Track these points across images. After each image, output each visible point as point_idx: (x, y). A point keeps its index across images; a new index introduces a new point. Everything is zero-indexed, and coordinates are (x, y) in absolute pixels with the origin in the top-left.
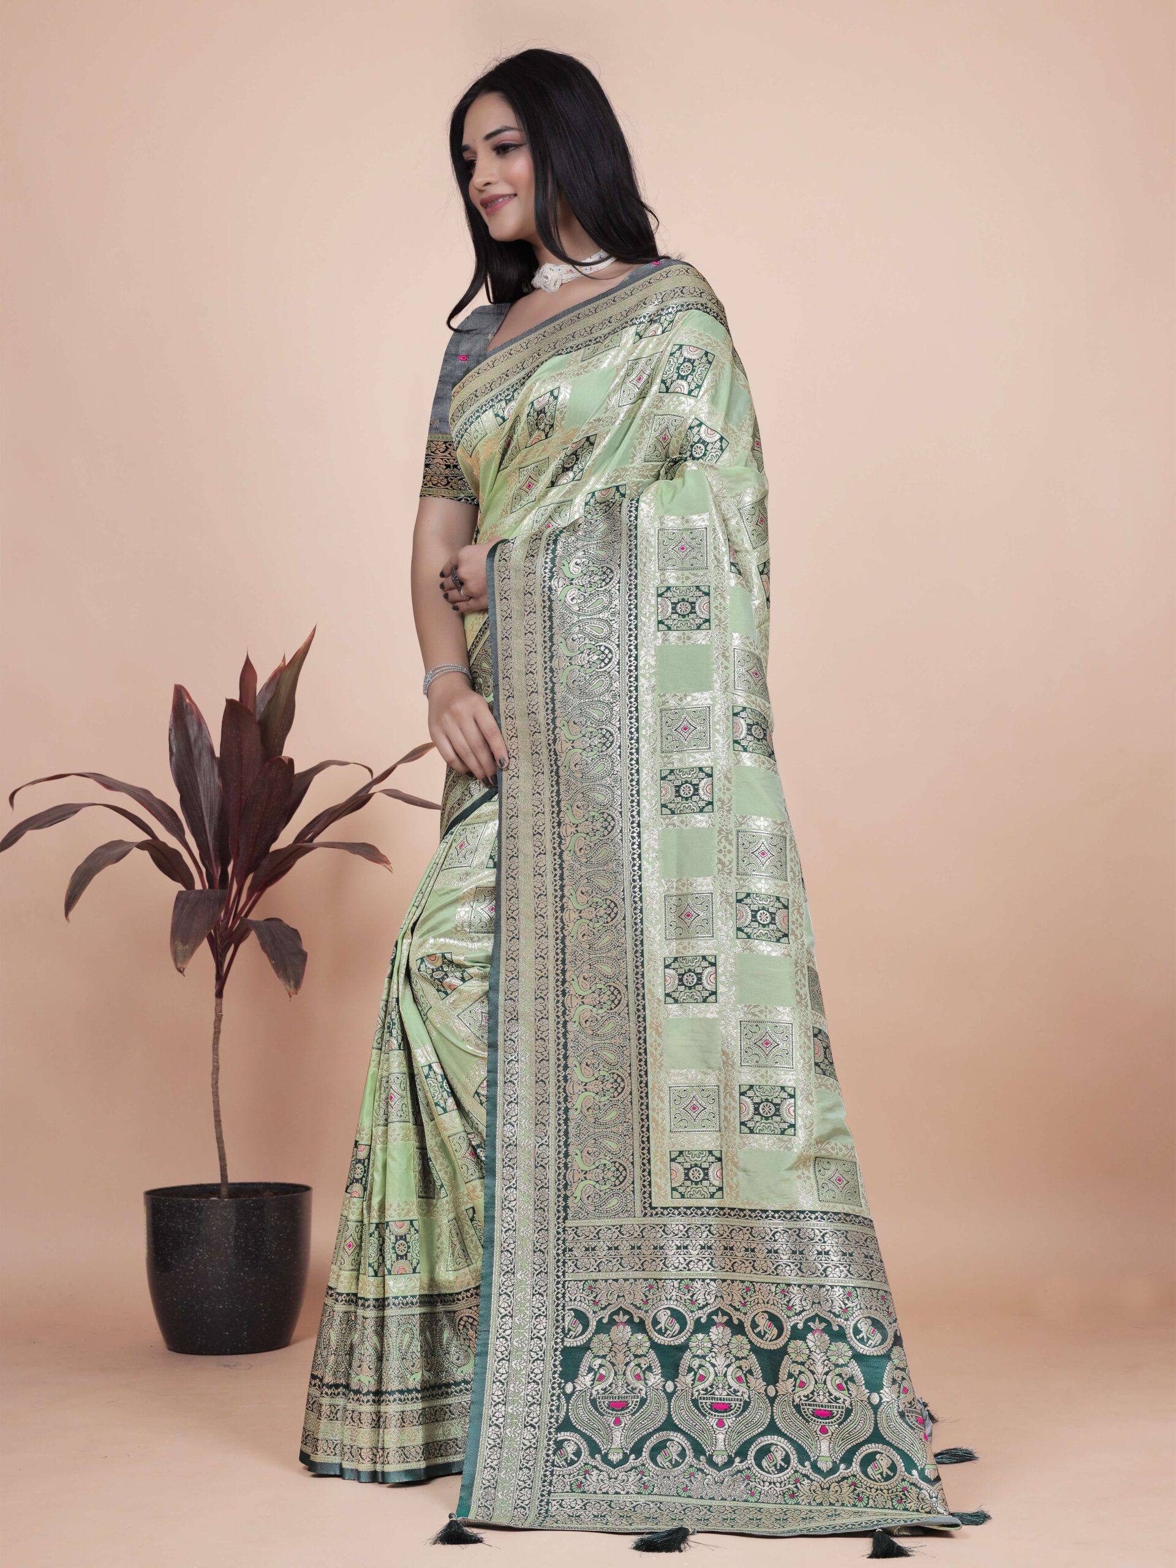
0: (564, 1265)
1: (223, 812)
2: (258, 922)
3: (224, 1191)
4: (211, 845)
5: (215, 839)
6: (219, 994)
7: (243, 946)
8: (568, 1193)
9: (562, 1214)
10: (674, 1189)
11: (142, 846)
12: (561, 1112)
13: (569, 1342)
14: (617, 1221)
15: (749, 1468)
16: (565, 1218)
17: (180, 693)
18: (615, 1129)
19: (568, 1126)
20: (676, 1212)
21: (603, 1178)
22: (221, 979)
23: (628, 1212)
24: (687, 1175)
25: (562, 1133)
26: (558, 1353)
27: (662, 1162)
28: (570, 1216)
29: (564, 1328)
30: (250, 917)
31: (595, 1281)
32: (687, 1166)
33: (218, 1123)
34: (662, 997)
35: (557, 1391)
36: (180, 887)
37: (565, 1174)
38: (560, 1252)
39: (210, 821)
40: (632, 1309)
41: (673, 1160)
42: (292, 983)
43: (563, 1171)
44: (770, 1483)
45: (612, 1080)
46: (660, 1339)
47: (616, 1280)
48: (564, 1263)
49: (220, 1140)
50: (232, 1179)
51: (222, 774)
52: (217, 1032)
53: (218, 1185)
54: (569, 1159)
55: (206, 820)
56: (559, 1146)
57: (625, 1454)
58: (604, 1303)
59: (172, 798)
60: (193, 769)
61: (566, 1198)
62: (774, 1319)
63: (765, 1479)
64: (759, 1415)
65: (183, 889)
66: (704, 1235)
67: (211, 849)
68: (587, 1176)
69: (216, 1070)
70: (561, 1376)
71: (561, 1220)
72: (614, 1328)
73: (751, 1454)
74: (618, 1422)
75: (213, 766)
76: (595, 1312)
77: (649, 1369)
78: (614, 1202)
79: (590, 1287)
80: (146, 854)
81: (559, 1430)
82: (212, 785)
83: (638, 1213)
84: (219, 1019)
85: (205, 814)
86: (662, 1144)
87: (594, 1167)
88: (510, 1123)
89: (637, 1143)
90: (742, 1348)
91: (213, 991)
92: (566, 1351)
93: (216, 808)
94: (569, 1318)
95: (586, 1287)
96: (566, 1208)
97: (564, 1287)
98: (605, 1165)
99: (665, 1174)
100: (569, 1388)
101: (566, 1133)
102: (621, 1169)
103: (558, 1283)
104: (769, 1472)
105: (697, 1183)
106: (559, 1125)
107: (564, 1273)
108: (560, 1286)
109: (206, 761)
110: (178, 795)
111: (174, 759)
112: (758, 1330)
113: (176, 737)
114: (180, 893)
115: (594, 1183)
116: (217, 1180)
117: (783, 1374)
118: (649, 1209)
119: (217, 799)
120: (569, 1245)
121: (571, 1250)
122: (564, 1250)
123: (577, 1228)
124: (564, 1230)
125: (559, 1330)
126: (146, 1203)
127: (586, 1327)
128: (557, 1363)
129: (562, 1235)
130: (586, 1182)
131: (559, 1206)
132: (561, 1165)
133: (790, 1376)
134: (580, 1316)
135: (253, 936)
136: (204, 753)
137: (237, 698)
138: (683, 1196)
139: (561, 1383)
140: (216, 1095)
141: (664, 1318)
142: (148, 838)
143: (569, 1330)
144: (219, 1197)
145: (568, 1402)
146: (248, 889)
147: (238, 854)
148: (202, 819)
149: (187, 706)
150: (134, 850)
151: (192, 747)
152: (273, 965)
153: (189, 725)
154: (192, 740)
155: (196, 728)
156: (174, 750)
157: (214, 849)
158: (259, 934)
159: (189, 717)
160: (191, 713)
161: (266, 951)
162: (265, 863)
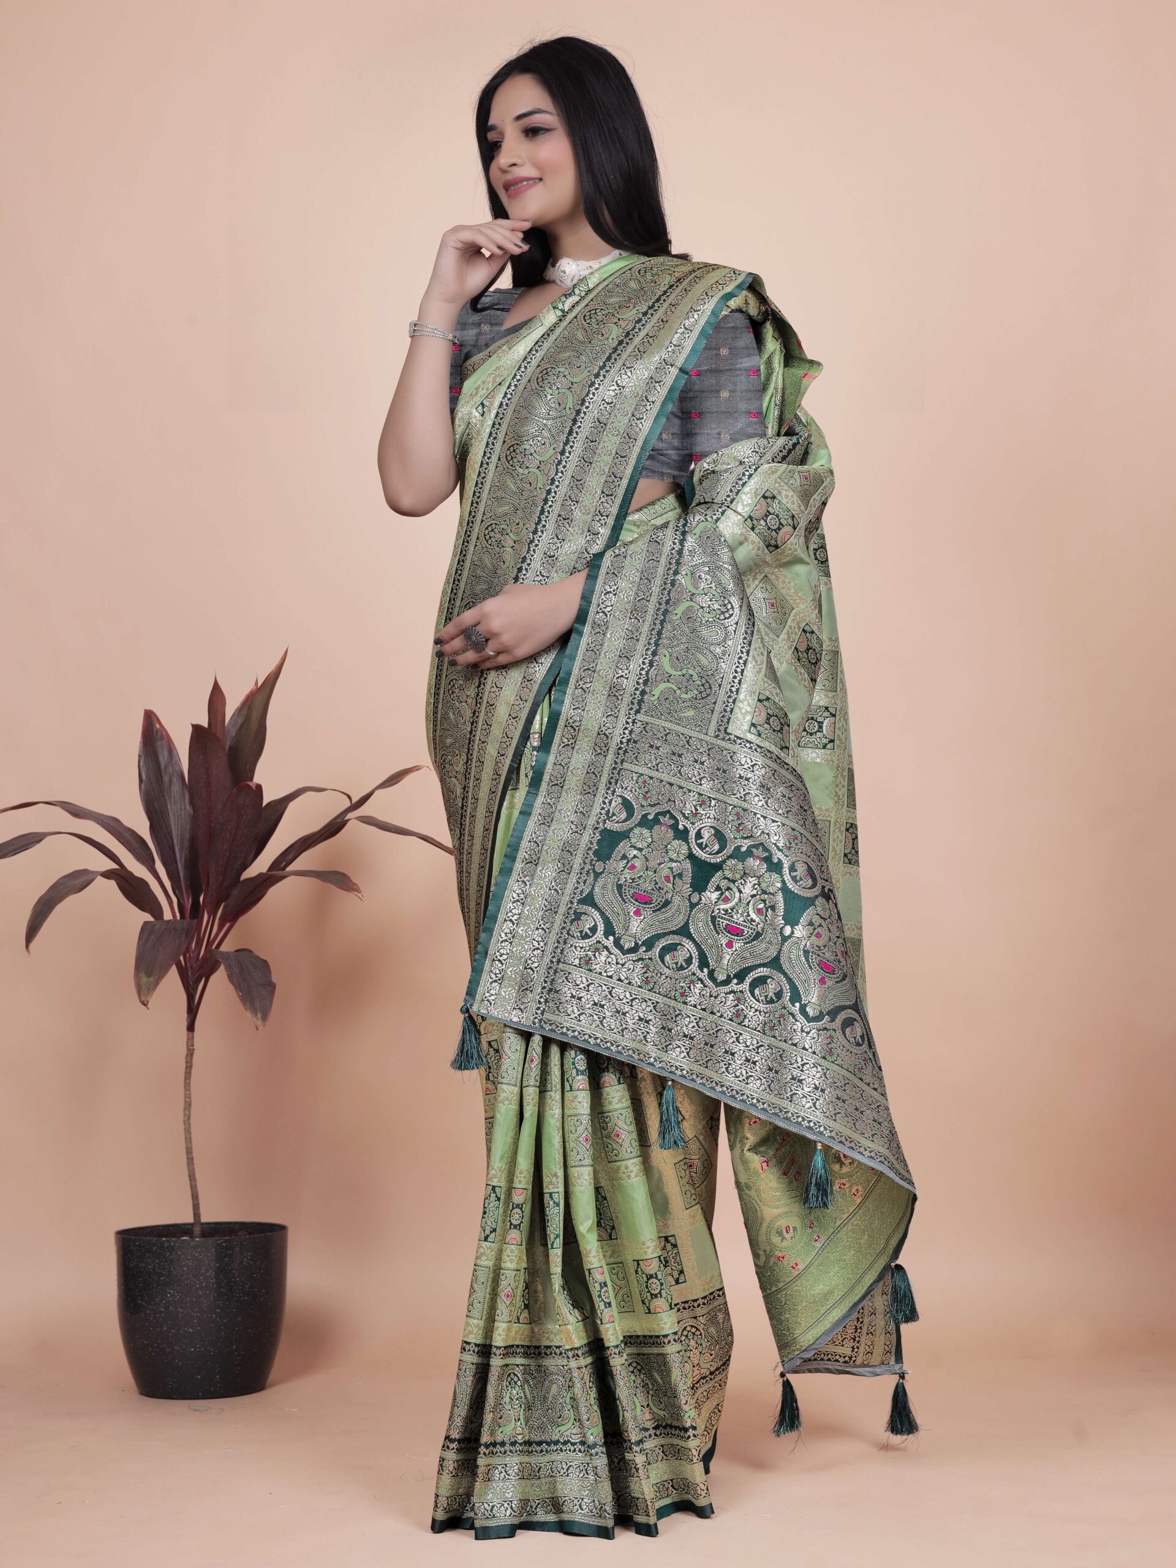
0: (624, 754)
1: (193, 841)
2: (229, 954)
3: (197, 1231)
4: (182, 875)
5: (186, 867)
6: (191, 1028)
7: (214, 978)
8: (647, 690)
11: (107, 875)
15: (741, 992)
16: (638, 712)
17: (149, 719)
19: (663, 627)
22: (193, 1011)
29: (609, 811)
30: (222, 948)
31: (651, 778)
36: (148, 918)
37: (649, 670)
38: (624, 740)
39: (181, 849)
42: (260, 1015)
44: (756, 1010)
47: (671, 785)
48: (626, 752)
51: (192, 800)
52: (189, 1067)
53: (191, 1224)
54: (657, 658)
55: (177, 848)
58: (654, 800)
59: (142, 826)
60: (163, 796)
61: (643, 693)
63: (753, 1006)
65: (151, 920)
67: (182, 879)
69: (188, 1106)
70: (596, 853)
71: (632, 712)
72: (657, 827)
73: (748, 980)
74: (637, 913)
75: (184, 793)
79: (644, 782)
80: (113, 884)
82: (183, 812)
84: (190, 1053)
85: (175, 842)
87: (680, 673)
88: (603, 612)
91: (185, 1024)
92: (606, 833)
93: (187, 836)
95: (641, 780)
96: (641, 702)
97: (619, 774)
101: (659, 633)
104: (758, 1001)
106: (655, 624)
107: (622, 761)
109: (175, 785)
110: (147, 823)
111: (143, 787)
113: (146, 765)
114: (148, 923)
115: (675, 688)
119: (188, 826)
122: (629, 741)
123: (647, 724)
124: (634, 722)
125: (603, 812)
126: (117, 1243)
128: (595, 841)
131: (634, 698)
132: (647, 661)
134: (627, 805)
135: (222, 967)
136: (175, 780)
137: (205, 724)
142: (117, 867)
143: (614, 814)
144: (191, 1234)
145: (595, 880)
146: (220, 919)
147: (208, 883)
148: (172, 848)
149: (157, 732)
150: (100, 879)
151: (163, 774)
152: (239, 997)
153: (159, 751)
154: (163, 766)
155: (166, 753)
156: (144, 777)
157: (184, 878)
158: (229, 968)
159: (159, 743)
160: (162, 738)
161: (233, 983)
162: (235, 892)
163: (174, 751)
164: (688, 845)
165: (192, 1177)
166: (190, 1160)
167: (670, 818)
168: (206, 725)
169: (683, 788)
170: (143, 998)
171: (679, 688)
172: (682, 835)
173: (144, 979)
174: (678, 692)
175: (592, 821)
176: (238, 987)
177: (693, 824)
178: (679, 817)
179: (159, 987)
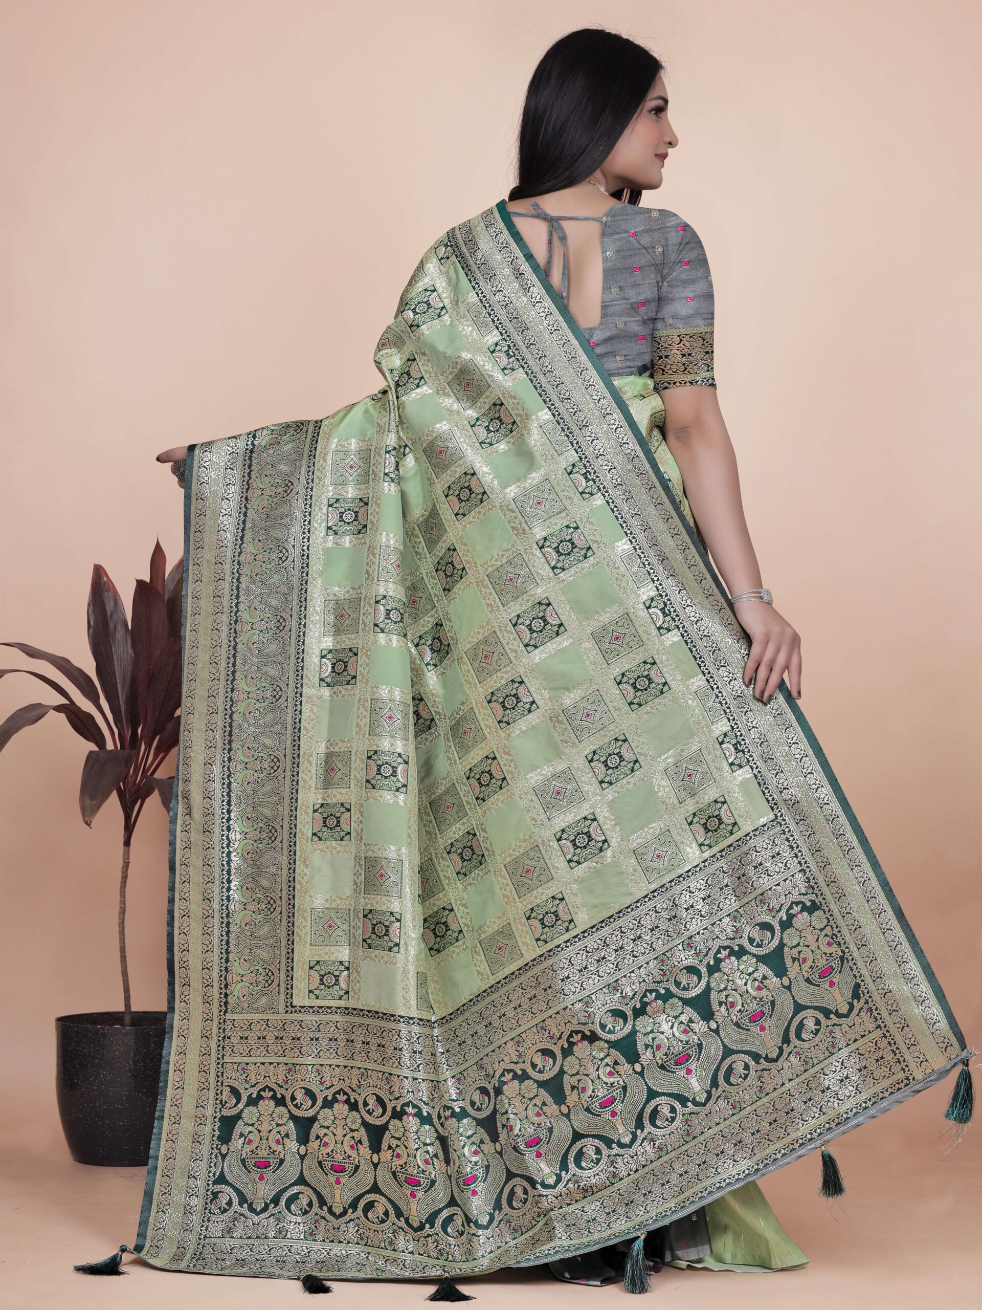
1: (133, 682)
2: (162, 780)
3: (127, 1019)
4: (123, 709)
5: (126, 706)
6: (127, 844)
7: (148, 801)
8: (228, 992)
9: (223, 1008)
10: (310, 991)
11: (59, 709)
12: (224, 925)
13: (227, 1113)
14: (265, 1016)
16: (226, 1012)
17: (99, 572)
18: (267, 942)
20: (311, 1010)
22: (129, 830)
23: (272, 1008)
24: (321, 980)
25: (224, 943)
26: (217, 1120)
27: (303, 969)
28: (229, 1010)
29: (221, 1101)
30: (155, 776)
31: (247, 1064)
32: (322, 973)
33: (123, 958)
34: (310, 835)
35: (215, 1151)
36: (93, 747)
38: (221, 1039)
39: (122, 688)
40: (275, 1087)
41: (311, 968)
43: (224, 973)
45: (266, 902)
46: (296, 1112)
48: (223, 1048)
49: (125, 973)
50: (133, 1009)
51: (134, 645)
53: (123, 1013)
54: (229, 964)
55: (119, 687)
56: (222, 953)
57: (266, 1203)
58: (253, 1082)
59: (89, 666)
60: (109, 640)
61: (226, 995)
62: (380, 1100)
64: (366, 1178)
65: (96, 749)
66: (332, 1029)
67: (123, 714)
68: (244, 979)
69: (123, 910)
70: (219, 1138)
71: (222, 1013)
75: (126, 639)
76: (246, 1089)
77: (287, 1136)
78: (263, 1000)
79: (243, 1069)
80: (62, 716)
81: (215, 1183)
82: (125, 656)
83: (282, 1010)
84: (126, 865)
85: (118, 682)
86: (304, 953)
89: (283, 953)
90: (355, 1122)
91: (122, 841)
92: (223, 1119)
93: (128, 676)
94: (226, 1092)
96: (226, 1003)
99: (304, 979)
100: (224, 1149)
101: (228, 943)
102: (270, 974)
103: (218, 1063)
105: (329, 987)
106: (222, 936)
107: (223, 1056)
108: (220, 1066)
109: (120, 634)
110: (94, 664)
111: (91, 631)
112: (367, 1108)
113: (94, 611)
114: (91, 752)
116: (122, 1008)
117: (384, 1146)
118: (291, 1007)
119: (129, 670)
120: (228, 1033)
121: (229, 1038)
122: (224, 1038)
124: (224, 1022)
125: (218, 1102)
126: (57, 1027)
127: (239, 1100)
128: (216, 1128)
129: (222, 1026)
130: (242, 984)
133: (390, 1147)
134: (235, 1092)
135: (156, 792)
136: (119, 627)
138: (317, 998)
140: (122, 933)
141: (300, 1096)
142: (67, 702)
143: (226, 1102)
146: (154, 750)
147: (145, 718)
148: (115, 689)
149: (105, 584)
150: (52, 712)
151: (109, 620)
153: (107, 601)
154: (109, 614)
155: (112, 603)
156: (92, 623)
157: (125, 716)
158: (161, 793)
159: (106, 593)
160: (109, 590)
161: (163, 803)
162: (168, 727)
163: (119, 602)
168: (148, 580)
170: (87, 819)
173: (88, 802)
175: (209, 1112)
179: (101, 809)
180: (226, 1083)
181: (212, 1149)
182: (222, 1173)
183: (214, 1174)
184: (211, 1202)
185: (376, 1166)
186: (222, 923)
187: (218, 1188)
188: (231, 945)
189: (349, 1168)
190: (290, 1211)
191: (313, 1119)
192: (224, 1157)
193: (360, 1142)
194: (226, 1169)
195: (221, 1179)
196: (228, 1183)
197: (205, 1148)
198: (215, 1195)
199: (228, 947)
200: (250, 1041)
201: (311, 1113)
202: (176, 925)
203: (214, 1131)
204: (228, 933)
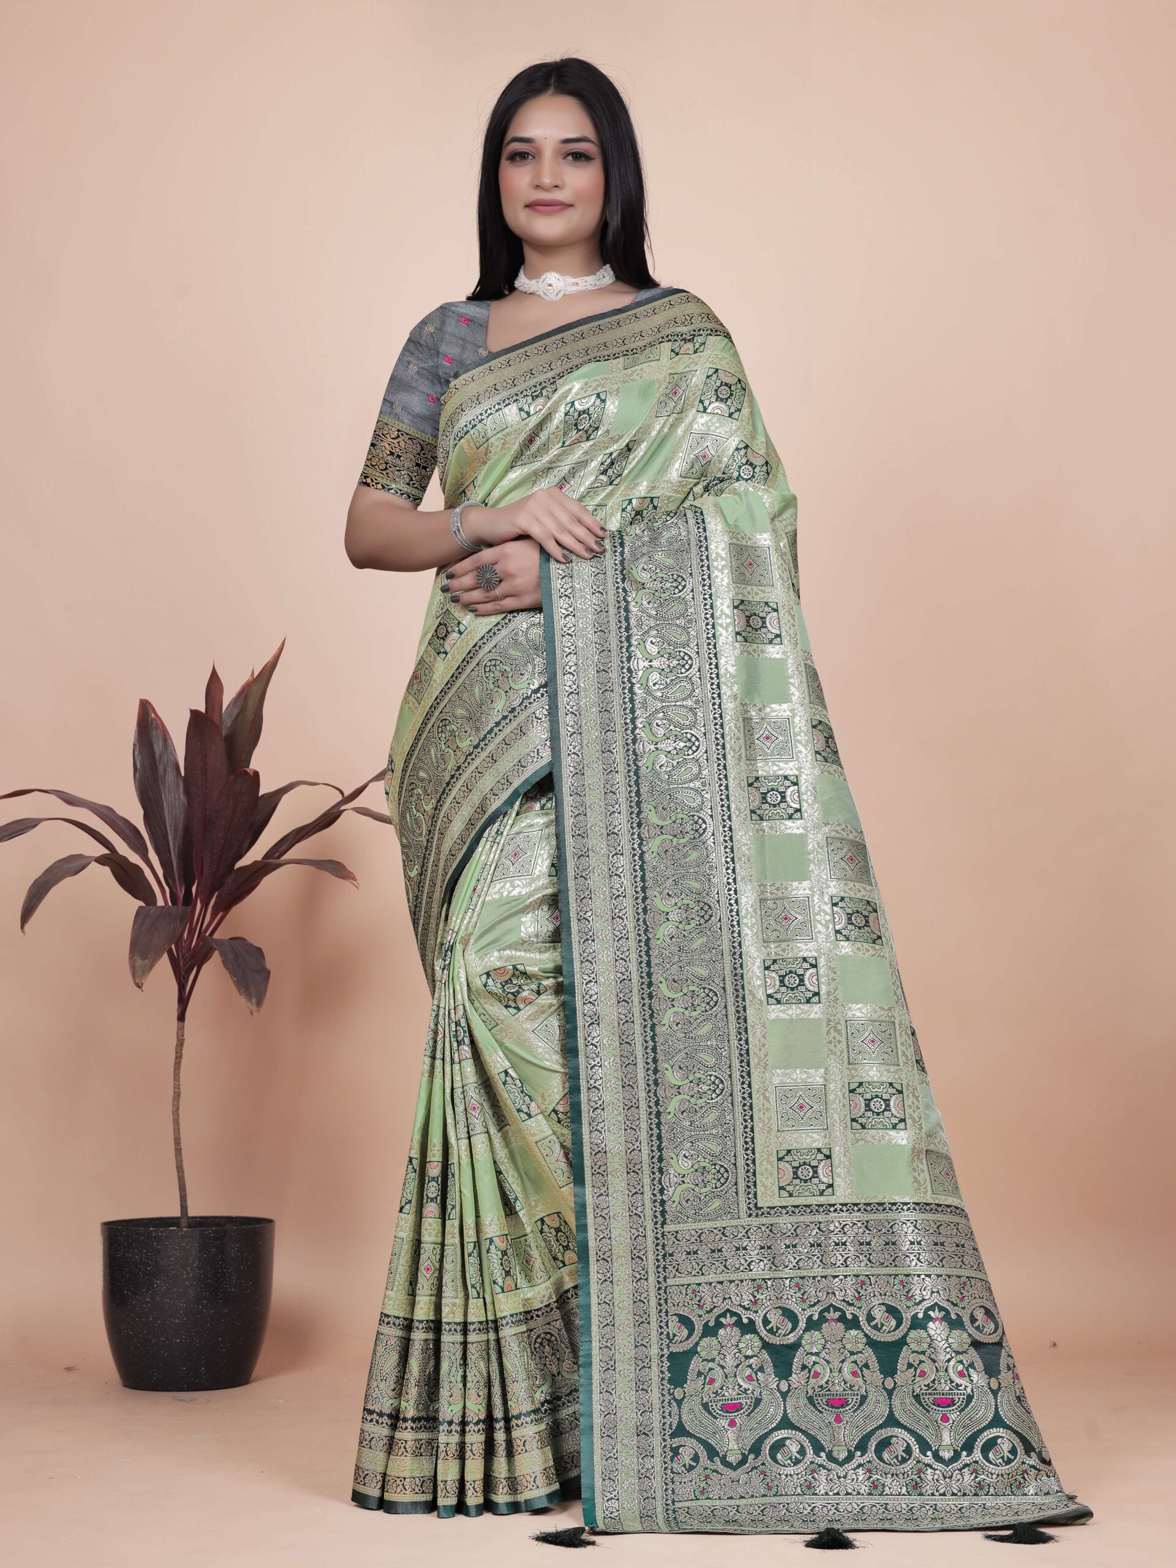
0: (665, 1271)
1: (187, 829)
2: (221, 940)
4: (175, 864)
5: (179, 857)
6: (181, 1018)
9: (660, 1219)
10: (781, 1188)
11: (100, 860)
13: (675, 1349)
14: (719, 1224)
17: (144, 708)
18: (714, 1131)
20: (784, 1211)
21: (703, 1181)
22: (183, 1001)
26: (664, 1359)
28: (668, 1221)
30: (216, 936)
31: (699, 1284)
35: (668, 1398)
36: (140, 903)
39: (174, 839)
41: (780, 1159)
42: (254, 1000)
47: (721, 1283)
48: (665, 1268)
49: (180, 1172)
51: (187, 792)
52: (179, 1057)
55: (170, 838)
58: (708, 1307)
59: (135, 815)
60: (158, 786)
64: (877, 1409)
65: (144, 905)
66: (814, 1233)
67: (175, 868)
69: (177, 1096)
75: (176, 783)
76: (700, 1316)
77: (761, 1369)
78: (717, 1203)
79: (694, 1291)
80: (104, 868)
81: (673, 1436)
82: (177, 802)
83: (743, 1214)
84: (180, 1043)
85: (169, 832)
86: (766, 1144)
89: (740, 1142)
90: (857, 1342)
91: (175, 1015)
92: (672, 1356)
93: (181, 827)
94: (674, 1323)
95: (689, 1291)
97: (665, 1293)
98: (704, 1167)
99: (771, 1174)
100: (678, 1393)
102: (722, 1170)
103: (659, 1289)
107: (665, 1278)
108: (662, 1292)
109: (170, 777)
110: (142, 812)
111: (138, 775)
113: (140, 753)
114: (140, 909)
115: (693, 1187)
118: (756, 1209)
119: (182, 816)
120: (670, 1250)
121: (671, 1255)
122: (664, 1256)
123: (677, 1232)
126: (103, 1233)
127: (691, 1331)
129: (661, 1242)
134: (685, 1321)
135: (216, 954)
136: (169, 769)
137: (203, 710)
138: (791, 1195)
139: (669, 1390)
140: (176, 1122)
143: (674, 1335)
144: (178, 1227)
146: (213, 907)
147: (202, 873)
148: (166, 837)
149: (152, 721)
151: (158, 763)
152: (234, 982)
153: (154, 741)
154: (157, 756)
155: (161, 743)
156: (139, 767)
157: (178, 868)
158: (223, 954)
159: (154, 733)
160: (157, 728)
161: (227, 969)
162: (229, 880)
163: (169, 741)
164: (759, 1335)
165: (180, 1169)
166: (178, 1151)
167: (731, 1317)
169: (734, 1281)
170: (138, 981)
171: (697, 1185)
172: (749, 1328)
173: (139, 962)
174: (697, 1189)
175: (654, 1351)
176: (232, 972)
177: (756, 1312)
178: (739, 1310)
179: (152, 972)
180: (672, 1310)
181: (663, 1395)
182: (680, 1424)
183: (671, 1426)
184: (672, 1460)
185: (890, 1393)
186: (650, 1113)
187: (676, 1442)
188: (664, 1139)
189: (853, 1400)
190: (776, 1461)
191: (796, 1346)
192: (679, 1403)
193: (866, 1366)
194: (684, 1418)
195: (680, 1431)
196: (689, 1435)
197: (655, 1395)
198: (675, 1451)
199: (661, 1142)
200: (700, 1256)
201: (791, 1338)
202: (585, 1120)
203: (662, 1372)
204: (659, 1125)
